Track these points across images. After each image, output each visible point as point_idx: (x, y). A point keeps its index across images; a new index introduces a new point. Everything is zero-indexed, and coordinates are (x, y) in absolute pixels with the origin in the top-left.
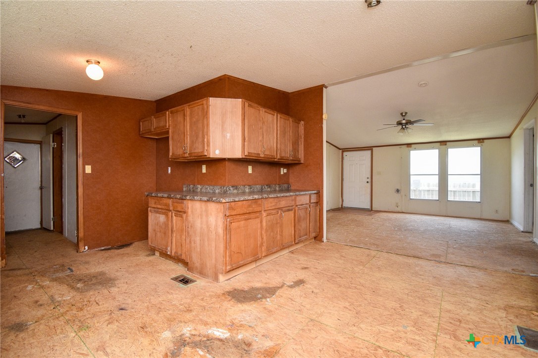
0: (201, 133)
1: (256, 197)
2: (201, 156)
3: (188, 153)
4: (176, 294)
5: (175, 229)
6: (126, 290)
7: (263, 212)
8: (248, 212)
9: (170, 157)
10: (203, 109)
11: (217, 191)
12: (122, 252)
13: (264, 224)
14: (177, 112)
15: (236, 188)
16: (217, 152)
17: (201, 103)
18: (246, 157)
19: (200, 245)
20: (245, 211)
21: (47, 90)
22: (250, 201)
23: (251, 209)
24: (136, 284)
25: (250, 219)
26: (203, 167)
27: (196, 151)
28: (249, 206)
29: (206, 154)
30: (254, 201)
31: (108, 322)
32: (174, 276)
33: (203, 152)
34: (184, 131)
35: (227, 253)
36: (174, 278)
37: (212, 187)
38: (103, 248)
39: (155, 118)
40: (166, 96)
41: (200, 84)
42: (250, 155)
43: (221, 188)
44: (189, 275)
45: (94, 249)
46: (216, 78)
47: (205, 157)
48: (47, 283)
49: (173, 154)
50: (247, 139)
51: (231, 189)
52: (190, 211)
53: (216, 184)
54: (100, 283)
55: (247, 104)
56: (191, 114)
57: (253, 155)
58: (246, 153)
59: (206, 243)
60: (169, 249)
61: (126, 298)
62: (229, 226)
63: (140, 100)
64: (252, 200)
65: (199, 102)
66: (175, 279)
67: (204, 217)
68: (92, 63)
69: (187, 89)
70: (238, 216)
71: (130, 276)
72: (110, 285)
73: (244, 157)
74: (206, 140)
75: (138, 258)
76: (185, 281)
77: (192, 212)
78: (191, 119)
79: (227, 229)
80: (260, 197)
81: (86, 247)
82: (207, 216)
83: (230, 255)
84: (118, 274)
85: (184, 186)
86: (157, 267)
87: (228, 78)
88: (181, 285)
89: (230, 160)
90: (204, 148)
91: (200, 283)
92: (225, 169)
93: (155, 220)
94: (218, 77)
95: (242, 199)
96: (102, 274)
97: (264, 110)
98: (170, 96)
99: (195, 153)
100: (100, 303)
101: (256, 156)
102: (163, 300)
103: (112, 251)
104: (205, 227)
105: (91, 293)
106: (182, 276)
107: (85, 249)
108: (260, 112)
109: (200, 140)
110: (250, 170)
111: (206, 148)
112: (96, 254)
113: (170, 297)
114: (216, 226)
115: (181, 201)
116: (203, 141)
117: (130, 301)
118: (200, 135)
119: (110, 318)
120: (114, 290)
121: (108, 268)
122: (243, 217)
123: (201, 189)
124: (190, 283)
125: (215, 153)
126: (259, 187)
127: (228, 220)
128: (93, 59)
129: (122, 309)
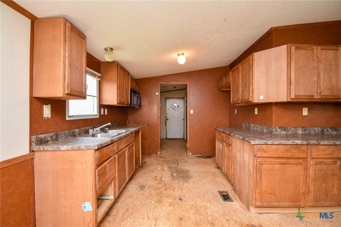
0: (248, 83)
1: (299, 142)
2: (248, 102)
3: (241, 99)
4: (214, 205)
5: (226, 156)
6: (190, 187)
7: (309, 159)
8: (284, 156)
9: (231, 103)
10: (249, 63)
11: (265, 131)
12: (205, 161)
13: (311, 172)
14: (235, 70)
15: (285, 130)
16: (262, 98)
17: (248, 59)
18: (293, 100)
19: (239, 173)
20: (281, 155)
21: (175, 74)
22: (289, 146)
23: (289, 155)
24: (197, 186)
25: (288, 164)
26: (255, 110)
27: (245, 98)
28: (288, 151)
29: (251, 100)
30: (296, 146)
31: (170, 204)
32: (221, 190)
33: (249, 98)
34: (238, 83)
35: (257, 190)
36: (220, 191)
37: (261, 127)
38: (198, 156)
39: (225, 77)
40: (234, 60)
41: (254, 44)
42: (298, 97)
43: (268, 128)
44: (231, 194)
45: (194, 155)
46: (265, 34)
47: (251, 102)
48: (166, 168)
49: (233, 100)
50: (293, 82)
51: (279, 130)
52: (234, 145)
53: (264, 125)
54: (183, 177)
55: (293, 48)
56: (242, 69)
57: (303, 97)
58: (293, 96)
59: (243, 174)
60: (223, 168)
61: (187, 193)
62: (259, 166)
63: (219, 67)
64: (291, 145)
65: (247, 59)
66: (220, 193)
67: (242, 152)
68: (180, 55)
69: (245, 51)
70: (272, 159)
71: (199, 178)
72: (186, 180)
73: (290, 100)
74: (251, 89)
75: (210, 167)
76: (226, 197)
77: (235, 146)
78: (242, 74)
79: (258, 169)
80: (305, 142)
81: (191, 153)
82: (243, 152)
83: (260, 193)
84: (194, 175)
85: (243, 124)
86: (216, 178)
87: (276, 30)
88: (221, 200)
89: (277, 104)
90: (249, 95)
91: (236, 204)
92: (272, 112)
93: (219, 146)
94: (266, 32)
95: (277, 142)
96: (188, 171)
97: (319, 48)
98: (236, 59)
99: (244, 99)
100: (175, 190)
101: (308, 98)
102: (203, 206)
103: (202, 158)
104: (242, 160)
105: (176, 182)
106: (226, 192)
107: (190, 154)
108: (313, 52)
109: (247, 89)
110: (305, 112)
111: (251, 95)
112: (193, 158)
113: (209, 205)
114: (249, 163)
115: (228, 136)
116: (249, 89)
117: (187, 196)
118: (248, 86)
119: (172, 202)
120: (186, 184)
121: (192, 169)
122: (278, 160)
123: (254, 127)
124: (228, 201)
125: (259, 98)
126: (317, 130)
127: (258, 160)
128: (180, 53)
129: (180, 199)
